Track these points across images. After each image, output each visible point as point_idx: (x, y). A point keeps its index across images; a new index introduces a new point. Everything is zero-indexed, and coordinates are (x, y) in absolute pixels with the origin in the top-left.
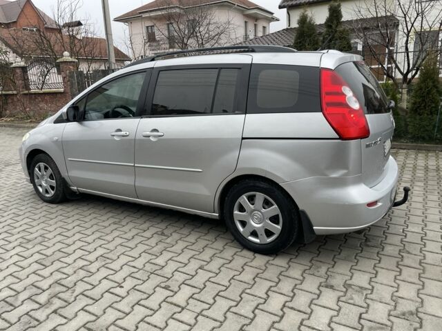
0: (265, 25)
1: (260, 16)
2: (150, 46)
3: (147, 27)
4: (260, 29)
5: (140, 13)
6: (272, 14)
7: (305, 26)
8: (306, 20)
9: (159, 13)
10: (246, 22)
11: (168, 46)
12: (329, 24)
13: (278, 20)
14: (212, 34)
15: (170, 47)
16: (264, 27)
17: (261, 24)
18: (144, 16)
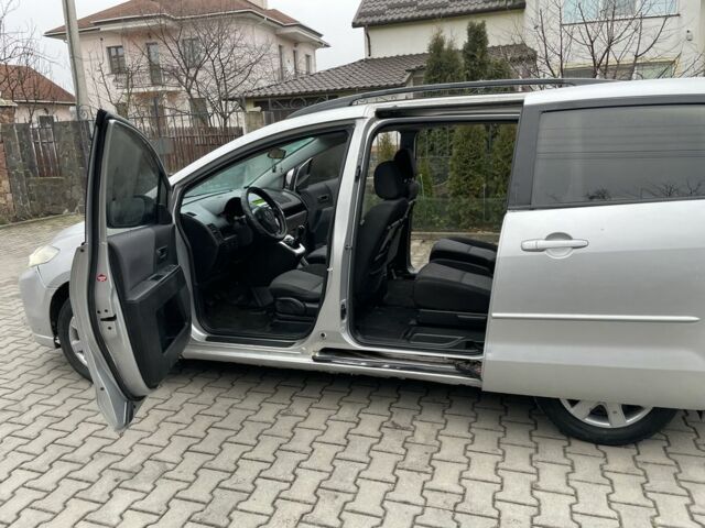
0: (310, 53)
1: (301, 39)
2: (116, 80)
3: (109, 48)
4: (301, 57)
5: (96, 24)
6: (320, 35)
7: (442, 54)
8: (442, 45)
9: (143, 24)
10: (280, 47)
11: (149, 82)
12: (470, 53)
13: (328, 46)
14: (242, 63)
15: (154, 84)
16: (308, 56)
17: (303, 51)
18: (103, 28)
